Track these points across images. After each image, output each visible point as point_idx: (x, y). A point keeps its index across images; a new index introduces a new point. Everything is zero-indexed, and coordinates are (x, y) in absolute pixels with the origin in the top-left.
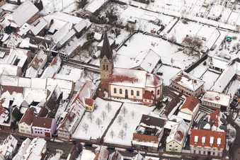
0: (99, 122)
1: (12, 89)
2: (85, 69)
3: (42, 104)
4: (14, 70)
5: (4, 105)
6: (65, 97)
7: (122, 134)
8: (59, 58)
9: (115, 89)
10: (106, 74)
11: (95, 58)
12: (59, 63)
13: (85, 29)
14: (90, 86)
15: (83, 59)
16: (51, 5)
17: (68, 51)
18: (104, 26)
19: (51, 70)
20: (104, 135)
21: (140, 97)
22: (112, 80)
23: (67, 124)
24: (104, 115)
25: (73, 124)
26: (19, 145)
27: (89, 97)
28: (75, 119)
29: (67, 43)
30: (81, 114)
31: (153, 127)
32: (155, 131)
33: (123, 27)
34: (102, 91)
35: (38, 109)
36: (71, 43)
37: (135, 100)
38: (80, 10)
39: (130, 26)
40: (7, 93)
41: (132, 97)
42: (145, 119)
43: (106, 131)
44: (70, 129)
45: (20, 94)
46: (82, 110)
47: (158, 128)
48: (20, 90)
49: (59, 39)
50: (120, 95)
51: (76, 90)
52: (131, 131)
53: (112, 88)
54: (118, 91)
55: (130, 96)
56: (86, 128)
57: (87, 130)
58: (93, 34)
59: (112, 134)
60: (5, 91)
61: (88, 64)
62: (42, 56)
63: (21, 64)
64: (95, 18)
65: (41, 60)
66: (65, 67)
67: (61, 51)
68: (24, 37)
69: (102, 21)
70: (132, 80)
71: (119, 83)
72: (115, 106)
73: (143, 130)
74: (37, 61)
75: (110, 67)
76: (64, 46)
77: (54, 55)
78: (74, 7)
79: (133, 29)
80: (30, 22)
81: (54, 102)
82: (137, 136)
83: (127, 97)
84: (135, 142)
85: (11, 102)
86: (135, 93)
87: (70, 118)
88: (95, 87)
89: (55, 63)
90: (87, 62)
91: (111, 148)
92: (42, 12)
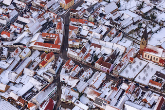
0: (134, 70)
1: (96, 46)
2: (134, 41)
3: (108, 56)
4: (99, 36)
5: (90, 52)
6: (121, 54)
7: (144, 79)
8: (122, 34)
9: (146, 55)
10: (143, 47)
11: (140, 36)
12: (121, 36)
13: (138, 21)
14: (134, 51)
15: (134, 36)
16: (124, 6)
17: (127, 31)
18: (148, 21)
19: (117, 39)
20: (135, 77)
21: (158, 61)
22: (145, 50)
23: (118, 68)
24: (137, 67)
25: (121, 69)
26: (93, 74)
27: (132, 56)
28: (123, 67)
29: (127, 27)
30: (126, 64)
31: (161, 78)
32: (161, 80)
33: (157, 23)
34: (140, 54)
35: (106, 58)
36: (130, 27)
37: (155, 62)
38: (138, 10)
39: (161, 23)
40: (93, 47)
41: (154, 60)
42: (157, 72)
43: (137, 75)
44: (119, 71)
45: (99, 49)
46: (127, 63)
47: (163, 79)
48: (100, 47)
49: (124, 24)
50: (148, 58)
51: (127, 51)
52: (149, 78)
53: (145, 54)
54: (147, 56)
55: (153, 60)
56: (127, 72)
57: (128, 73)
58: (142, 24)
59: (139, 78)
60: (92, 46)
61: (136, 39)
62: (114, 31)
63: (103, 33)
64: (144, 16)
65: (113, 33)
66: (124, 39)
67: (124, 30)
68: (108, 20)
69: (148, 18)
70: (155, 52)
71: (148, 53)
72: (144, 63)
73: (155, 78)
74: (111, 34)
75: (145, 44)
76: (126, 28)
77: (120, 31)
78: (135, 8)
79: (162, 25)
80: (112, 13)
81: (114, 56)
82: (152, 81)
83: (151, 60)
84: (150, 84)
85: (94, 52)
86: (156, 59)
87: (120, 65)
88: (136, 52)
89: (119, 36)
90: (135, 38)
91: (137, 84)
92: (119, 8)
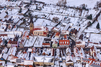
0: (31, 42)
1: (3, 35)
3: (14, 38)
4: (3, 30)
5: (2, 40)
6: (20, 36)
7: (39, 44)
8: (16, 26)
9: (35, 33)
11: (27, 25)
13: (22, 18)
14: (27, 32)
15: (23, 26)
16: (10, 13)
17: (19, 24)
18: (28, 17)
19: (14, 29)
21: (43, 34)
22: (34, 30)
24: (33, 39)
25: (24, 43)
26: (8, 50)
27: (27, 35)
28: (24, 41)
29: (18, 22)
30: (26, 40)
31: (48, 41)
33: (34, 17)
34: (31, 34)
35: (12, 40)
37: (41, 35)
38: (20, 14)
39: (36, 16)
40: (2, 36)
41: (40, 34)
42: (45, 39)
43: (34, 44)
44: (23, 44)
45: (6, 36)
47: (49, 41)
48: (6, 35)
49: (15, 21)
50: (37, 34)
51: (23, 34)
52: (41, 43)
53: (34, 32)
56: (28, 43)
58: (25, 19)
59: (36, 44)
60: (1, 36)
61: (25, 27)
62: (11, 26)
63: (5, 28)
64: (25, 15)
65: (11, 27)
66: (18, 29)
67: (16, 24)
68: (4, 22)
70: (40, 29)
71: (36, 31)
73: (45, 42)
74: (10, 27)
75: (33, 26)
78: (18, 13)
79: (37, 17)
80: (5, 17)
81: (17, 38)
82: (43, 44)
83: (38, 35)
84: (43, 46)
85: (4, 39)
86: (41, 33)
87: (23, 41)
88: (29, 33)
89: (15, 27)
91: (36, 48)
92: (8, 15)
